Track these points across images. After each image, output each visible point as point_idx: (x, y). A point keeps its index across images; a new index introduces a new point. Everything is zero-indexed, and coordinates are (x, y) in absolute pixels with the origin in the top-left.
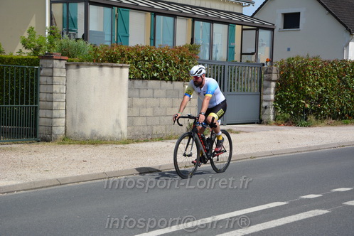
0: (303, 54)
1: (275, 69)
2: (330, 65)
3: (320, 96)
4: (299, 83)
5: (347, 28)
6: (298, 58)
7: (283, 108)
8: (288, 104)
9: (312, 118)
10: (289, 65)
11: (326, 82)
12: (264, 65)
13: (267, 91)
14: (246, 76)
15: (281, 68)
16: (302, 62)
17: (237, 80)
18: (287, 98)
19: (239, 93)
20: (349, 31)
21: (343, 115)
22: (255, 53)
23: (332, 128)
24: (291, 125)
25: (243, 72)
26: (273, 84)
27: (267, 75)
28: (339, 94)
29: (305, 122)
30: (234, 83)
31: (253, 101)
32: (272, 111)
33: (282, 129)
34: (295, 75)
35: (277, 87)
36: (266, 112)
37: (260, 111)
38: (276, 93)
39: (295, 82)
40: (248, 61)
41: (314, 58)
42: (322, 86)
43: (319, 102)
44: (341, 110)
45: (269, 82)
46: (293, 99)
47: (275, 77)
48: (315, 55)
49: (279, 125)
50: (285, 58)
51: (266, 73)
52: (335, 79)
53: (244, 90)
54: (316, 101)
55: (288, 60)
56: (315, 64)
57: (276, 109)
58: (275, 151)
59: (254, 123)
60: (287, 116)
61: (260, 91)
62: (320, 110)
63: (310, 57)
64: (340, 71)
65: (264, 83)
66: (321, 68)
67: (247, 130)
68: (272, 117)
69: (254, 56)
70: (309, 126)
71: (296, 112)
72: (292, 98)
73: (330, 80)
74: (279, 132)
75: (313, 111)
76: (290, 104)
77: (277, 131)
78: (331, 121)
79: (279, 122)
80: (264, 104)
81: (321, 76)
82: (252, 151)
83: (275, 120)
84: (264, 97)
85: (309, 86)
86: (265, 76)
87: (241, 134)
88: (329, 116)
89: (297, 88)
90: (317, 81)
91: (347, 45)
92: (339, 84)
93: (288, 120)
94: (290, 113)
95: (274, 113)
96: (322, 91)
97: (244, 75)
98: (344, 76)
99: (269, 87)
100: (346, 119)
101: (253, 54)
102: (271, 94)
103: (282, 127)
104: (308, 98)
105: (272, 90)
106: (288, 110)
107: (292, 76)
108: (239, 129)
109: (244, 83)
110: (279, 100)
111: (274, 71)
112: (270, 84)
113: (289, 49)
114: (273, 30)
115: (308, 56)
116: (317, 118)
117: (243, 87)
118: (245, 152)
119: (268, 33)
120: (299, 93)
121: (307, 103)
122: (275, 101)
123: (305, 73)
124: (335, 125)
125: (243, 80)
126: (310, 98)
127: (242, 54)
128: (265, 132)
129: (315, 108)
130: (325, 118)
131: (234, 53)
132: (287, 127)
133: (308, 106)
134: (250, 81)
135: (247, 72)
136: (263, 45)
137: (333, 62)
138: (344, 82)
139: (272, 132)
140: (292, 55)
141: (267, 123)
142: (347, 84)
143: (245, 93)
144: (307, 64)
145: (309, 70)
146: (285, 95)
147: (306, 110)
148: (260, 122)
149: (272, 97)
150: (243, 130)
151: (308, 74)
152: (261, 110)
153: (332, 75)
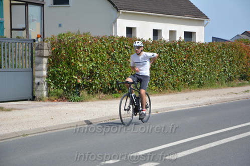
0: (73, 30)
1: (46, 45)
2: (99, 41)
3: (91, 72)
4: (70, 59)
5: (114, 5)
6: (69, 34)
7: (56, 84)
8: (61, 80)
9: (84, 93)
10: (60, 41)
11: (96, 58)
12: (34, 41)
13: (39, 67)
14: (17, 52)
15: (53, 44)
16: (73, 38)
17: (8, 57)
18: (60, 74)
19: (10, 69)
20: (116, 8)
21: (113, 89)
22: (26, 28)
23: (103, 102)
24: (64, 101)
25: (13, 49)
26: (45, 60)
27: (39, 51)
28: (109, 69)
29: (78, 97)
30: (4, 59)
31: (25, 78)
32: (45, 87)
33: (55, 105)
34: (66, 51)
35: (49, 63)
36: (39, 88)
37: (33, 88)
38: (48, 69)
39: (66, 58)
40: (18, 37)
41: (84, 34)
42: (92, 61)
43: (90, 77)
44: (111, 84)
45: (40, 58)
46: (65, 75)
47: (46, 53)
48: (86, 32)
49: (53, 101)
50: (56, 34)
51: (37, 49)
52: (105, 55)
53: (15, 67)
54: (88, 76)
55: (59, 36)
56: (85, 40)
57: (49, 85)
58: (48, 128)
59: (26, 100)
60: (60, 91)
61: (32, 67)
62: (91, 85)
63: (81, 33)
64: (109, 47)
65: (36, 59)
66: (91, 44)
67: (19, 107)
68: (45, 93)
69: (24, 32)
70: (82, 101)
71: (68, 87)
72: (64, 73)
73: (100, 56)
74: (52, 108)
75: (85, 86)
76: (63, 80)
77: (50, 107)
78: (102, 95)
79: (53, 98)
80: (37, 80)
81: (91, 52)
82: (25, 128)
83: (48, 96)
84: (36, 73)
85: (81, 62)
86: (36, 52)
87: (13, 111)
88: (101, 90)
89: (69, 63)
90: (88, 56)
91: (115, 22)
92: (108, 60)
93: (61, 96)
94: (63, 89)
95: (47, 89)
96: (93, 66)
97: (15, 52)
98: (112, 52)
99: (41, 63)
100: (116, 92)
101: (23, 29)
102: (43, 70)
103: (56, 103)
104: (80, 73)
105: (44, 66)
106: (61, 86)
107: (64, 52)
108: (12, 107)
109: (15, 59)
110: (52, 76)
111: (46, 47)
112: (42, 60)
113: (60, 25)
114: (42, 5)
115: (79, 32)
116: (89, 93)
117: (14, 63)
118: (16, 130)
119: (38, 8)
120: (71, 69)
121: (79, 78)
122: (48, 77)
123: (76, 49)
124: (106, 99)
125: (14, 56)
126: (82, 74)
127: (12, 29)
128: (38, 109)
129: (87, 83)
130: (97, 93)
131: (3, 29)
132: (61, 103)
133: (80, 81)
134: (22, 58)
135: (17, 48)
136: (33, 20)
137: (102, 38)
138: (113, 57)
139: (45, 108)
140: (63, 31)
141: (40, 100)
142: (116, 59)
143: (17, 69)
144: (77, 41)
145: (80, 46)
146: (57, 71)
147: (79, 86)
148: (33, 98)
149: (45, 73)
150: (14, 107)
151: (78, 50)
152: (33, 86)
153: (102, 51)
